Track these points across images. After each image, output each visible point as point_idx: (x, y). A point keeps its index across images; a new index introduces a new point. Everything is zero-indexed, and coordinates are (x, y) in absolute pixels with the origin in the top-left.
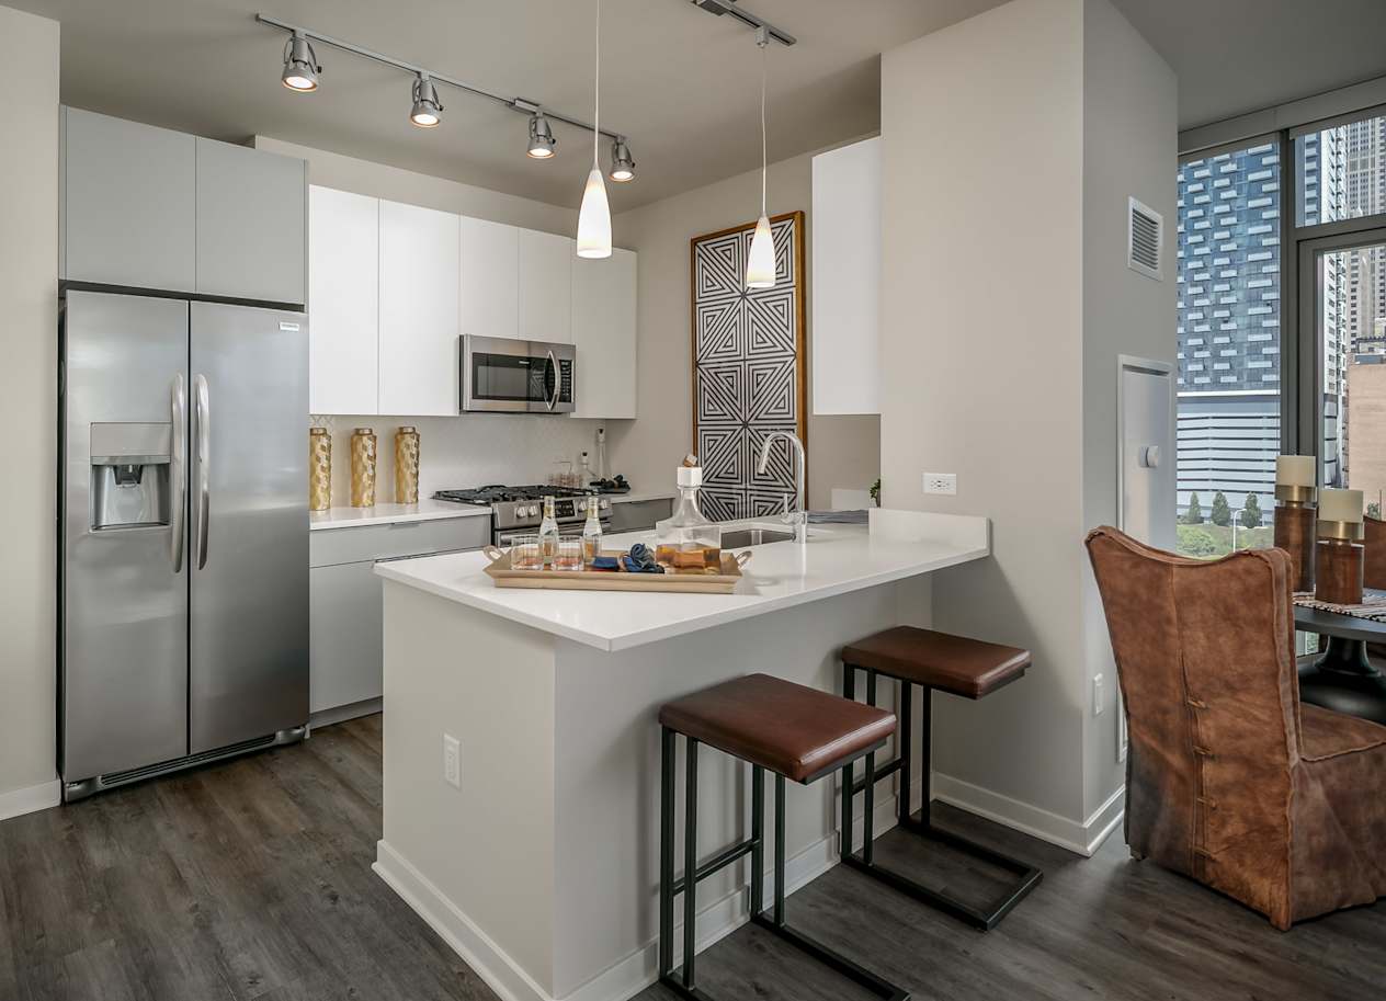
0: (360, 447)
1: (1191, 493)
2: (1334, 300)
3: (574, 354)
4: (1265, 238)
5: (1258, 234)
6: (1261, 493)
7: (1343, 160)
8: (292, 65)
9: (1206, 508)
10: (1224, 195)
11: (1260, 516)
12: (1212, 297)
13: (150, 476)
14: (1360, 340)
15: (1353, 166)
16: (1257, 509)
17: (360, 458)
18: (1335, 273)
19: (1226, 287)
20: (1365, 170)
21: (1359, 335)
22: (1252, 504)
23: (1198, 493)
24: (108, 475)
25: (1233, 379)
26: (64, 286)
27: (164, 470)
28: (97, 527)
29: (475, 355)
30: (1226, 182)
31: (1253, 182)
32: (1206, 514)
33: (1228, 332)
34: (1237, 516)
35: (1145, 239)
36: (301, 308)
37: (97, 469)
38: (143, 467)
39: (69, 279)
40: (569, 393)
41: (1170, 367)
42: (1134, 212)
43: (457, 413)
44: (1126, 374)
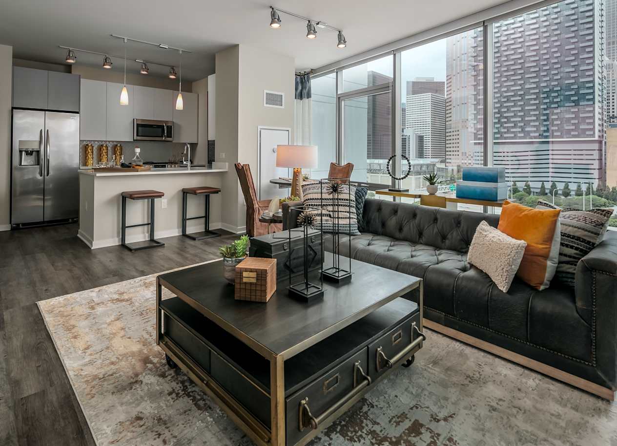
0: (102, 149)
1: (541, 183)
2: (601, 101)
3: (173, 124)
4: (572, 73)
5: (569, 72)
6: (571, 182)
7: (604, 41)
8: (68, 57)
9: (548, 189)
10: (555, 55)
11: (570, 192)
12: (551, 99)
13: (34, 154)
14: (611, 117)
15: (609, 44)
16: (569, 189)
17: (102, 152)
18: (601, 89)
19: (556, 94)
20: (614, 46)
21: (611, 116)
22: (567, 187)
23: (545, 182)
24: (24, 153)
25: (559, 134)
26: (13, 108)
27: (38, 152)
28: (21, 165)
29: (137, 124)
30: (556, 49)
31: (567, 50)
32: (547, 191)
33: (557, 114)
34: (560, 192)
35: (274, 99)
36: (77, 113)
37: (21, 152)
38: (33, 151)
39: (14, 106)
40: (169, 135)
41: (290, 129)
42: (267, 94)
43: (132, 140)
44: (262, 131)
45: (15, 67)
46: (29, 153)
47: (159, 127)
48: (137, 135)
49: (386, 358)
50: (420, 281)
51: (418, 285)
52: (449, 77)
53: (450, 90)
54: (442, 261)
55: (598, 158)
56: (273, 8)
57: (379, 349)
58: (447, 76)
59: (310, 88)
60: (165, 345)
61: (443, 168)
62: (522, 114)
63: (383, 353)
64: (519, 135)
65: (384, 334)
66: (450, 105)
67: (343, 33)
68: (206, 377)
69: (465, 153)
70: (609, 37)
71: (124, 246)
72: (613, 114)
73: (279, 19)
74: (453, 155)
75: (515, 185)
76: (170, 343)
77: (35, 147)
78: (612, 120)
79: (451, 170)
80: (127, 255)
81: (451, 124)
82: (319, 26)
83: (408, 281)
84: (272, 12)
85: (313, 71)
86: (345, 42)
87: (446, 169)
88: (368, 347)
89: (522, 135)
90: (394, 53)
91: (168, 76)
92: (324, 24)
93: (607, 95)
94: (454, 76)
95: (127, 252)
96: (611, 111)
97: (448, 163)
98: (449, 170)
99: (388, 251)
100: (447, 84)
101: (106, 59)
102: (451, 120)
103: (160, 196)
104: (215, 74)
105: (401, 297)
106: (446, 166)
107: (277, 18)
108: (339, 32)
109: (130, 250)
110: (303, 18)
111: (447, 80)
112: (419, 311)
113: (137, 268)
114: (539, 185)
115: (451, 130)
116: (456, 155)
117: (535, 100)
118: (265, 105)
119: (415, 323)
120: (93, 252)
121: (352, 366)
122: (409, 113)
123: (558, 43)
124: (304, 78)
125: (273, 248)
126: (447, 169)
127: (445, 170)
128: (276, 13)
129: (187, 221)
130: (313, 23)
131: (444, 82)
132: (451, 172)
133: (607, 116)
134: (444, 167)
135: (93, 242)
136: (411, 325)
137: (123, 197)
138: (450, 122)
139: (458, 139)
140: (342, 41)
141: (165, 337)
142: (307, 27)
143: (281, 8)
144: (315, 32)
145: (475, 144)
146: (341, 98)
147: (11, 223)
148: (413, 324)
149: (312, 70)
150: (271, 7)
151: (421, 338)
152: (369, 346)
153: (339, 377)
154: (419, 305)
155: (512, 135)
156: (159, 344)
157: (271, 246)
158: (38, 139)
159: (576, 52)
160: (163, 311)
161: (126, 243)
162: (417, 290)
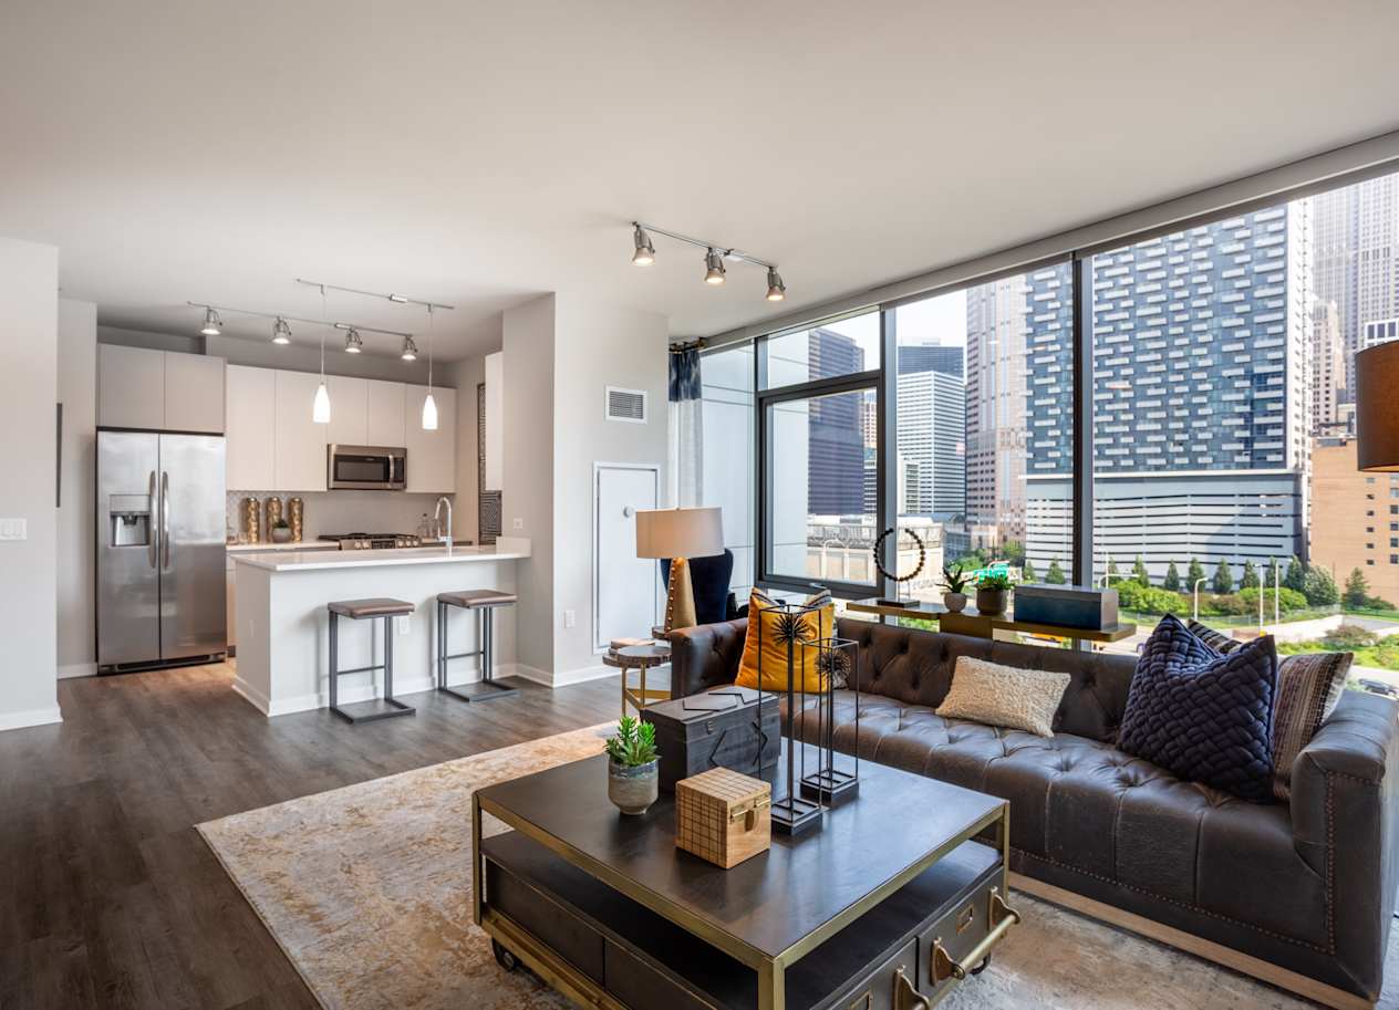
0: (270, 509)
2: (1301, 389)
3: (406, 454)
4: (1239, 330)
5: (1232, 327)
6: (1231, 564)
7: (1309, 259)
8: (206, 323)
9: (1183, 578)
10: (1202, 291)
13: (140, 522)
14: (1323, 425)
16: (1227, 577)
17: (271, 515)
18: (1300, 364)
19: (1204, 375)
21: (1322, 421)
22: (1223, 572)
23: (1175, 565)
24: (119, 521)
25: (1209, 460)
26: (98, 429)
27: (147, 518)
28: (114, 545)
29: (336, 456)
30: (1203, 278)
31: (1227, 278)
32: (1182, 582)
33: (1205, 417)
34: (1209, 586)
35: (625, 404)
36: (221, 435)
37: (114, 517)
38: (136, 517)
39: (101, 425)
40: (401, 478)
41: (657, 467)
42: (612, 394)
43: (325, 490)
44: (602, 472)
45: (103, 346)
46: (131, 520)
47: (377, 460)
48: (336, 479)
49: (951, 960)
50: (1005, 805)
51: (1000, 814)
52: (973, 339)
53: (976, 365)
54: (1012, 752)
55: (1292, 512)
56: (638, 226)
57: (936, 942)
58: (969, 335)
59: (698, 378)
60: (494, 924)
61: (960, 535)
62: (1131, 417)
63: (943, 950)
64: (1123, 463)
65: (943, 914)
66: (976, 398)
67: (778, 271)
68: (596, 992)
69: (1009, 502)
70: (1320, 251)
71: (335, 711)
72: (1327, 416)
73: (650, 248)
74: (982, 506)
75: (1112, 570)
76: (504, 921)
77: (140, 506)
78: (1324, 430)
79: (977, 538)
80: (342, 730)
81: (977, 439)
82: (728, 257)
83: (980, 806)
84: (636, 234)
85: (703, 342)
86: (782, 288)
87: (965, 536)
88: (918, 940)
89: (1131, 463)
90: (884, 308)
91: (401, 356)
92: (740, 253)
93: (1312, 376)
94: (984, 334)
95: (342, 725)
96: (1322, 410)
97: (970, 522)
98: (972, 538)
99: (900, 729)
100: (969, 352)
101: (278, 326)
102: (976, 431)
103: (405, 612)
104: (500, 353)
105: (971, 839)
106: (966, 530)
107: (648, 245)
108: (771, 268)
109: (349, 720)
110: (695, 242)
111: (969, 343)
112: (1002, 864)
113: (368, 758)
114: (1163, 570)
115: (979, 452)
116: (987, 506)
117: (1156, 388)
118: (609, 418)
119: (996, 889)
120: (271, 722)
121: (891, 975)
122: (903, 428)
123: (1209, 265)
124: (686, 355)
125: (688, 730)
126: (969, 537)
127: (963, 538)
128: (645, 234)
129: (449, 662)
130: (718, 253)
131: (962, 349)
132: (978, 542)
133: (1314, 421)
134: (962, 531)
135: (271, 704)
136: (990, 893)
137: (331, 612)
138: (975, 435)
139: (993, 471)
140: (777, 288)
141: (493, 911)
142: (706, 260)
143: (652, 224)
144: (723, 271)
145: (1030, 482)
146: (765, 401)
147: (97, 660)
148: (993, 891)
149: (701, 338)
150: (634, 223)
151: (1011, 918)
152: (920, 937)
153: (871, 997)
154: (1001, 852)
155: (1110, 463)
156: (480, 924)
157: (685, 725)
158: (146, 489)
159: (1246, 283)
160: (484, 857)
161: (338, 704)
162: (997, 824)
